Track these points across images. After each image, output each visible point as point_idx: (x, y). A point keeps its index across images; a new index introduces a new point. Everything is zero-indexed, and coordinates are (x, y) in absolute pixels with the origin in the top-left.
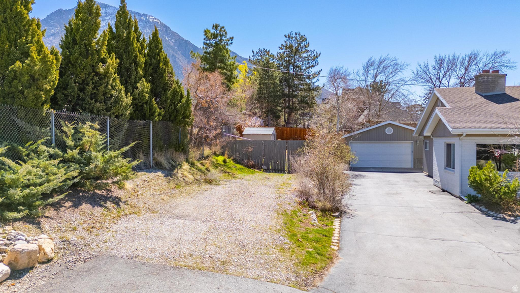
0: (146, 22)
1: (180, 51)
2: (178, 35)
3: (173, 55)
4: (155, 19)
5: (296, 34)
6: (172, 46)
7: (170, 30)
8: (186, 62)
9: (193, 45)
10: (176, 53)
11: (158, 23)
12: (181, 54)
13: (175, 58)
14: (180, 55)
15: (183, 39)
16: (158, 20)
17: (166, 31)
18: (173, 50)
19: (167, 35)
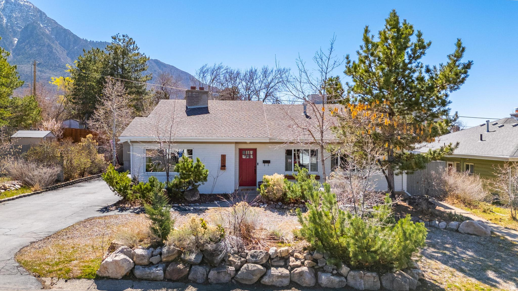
0: (15, 5)
1: (57, 41)
2: (56, 23)
3: (49, 45)
4: (27, 2)
5: (124, 36)
6: (47, 35)
7: (46, 16)
8: (65, 53)
9: (74, 36)
10: (53, 42)
11: (31, 7)
12: (60, 44)
13: (52, 48)
14: (58, 45)
15: (62, 28)
16: (30, 3)
17: (41, 16)
18: (49, 40)
19: (42, 21)
